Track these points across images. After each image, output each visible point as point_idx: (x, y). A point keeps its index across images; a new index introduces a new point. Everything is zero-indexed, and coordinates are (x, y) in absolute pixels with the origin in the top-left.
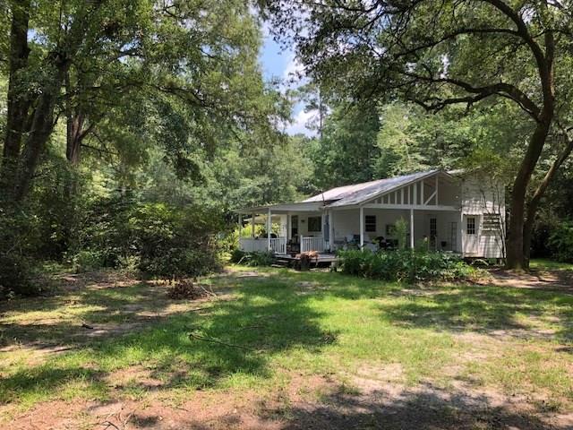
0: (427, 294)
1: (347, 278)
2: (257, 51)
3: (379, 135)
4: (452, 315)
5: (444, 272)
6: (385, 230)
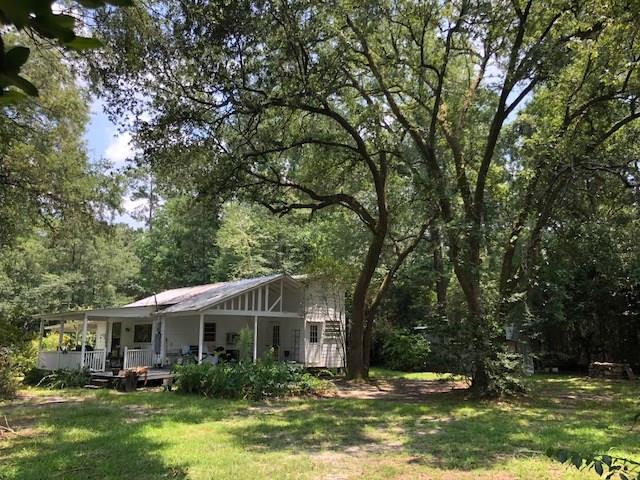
0: (276, 411)
1: (184, 398)
2: (81, 127)
3: (219, 233)
4: (306, 433)
5: (291, 386)
6: (225, 339)
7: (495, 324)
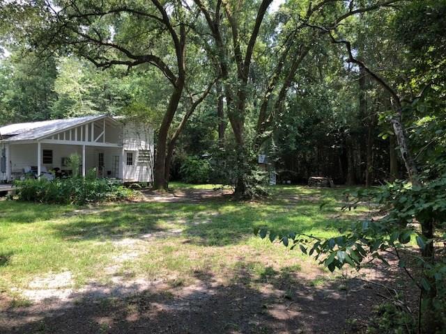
0: (95, 212)
1: (23, 205)
3: (56, 82)
4: (113, 227)
5: (108, 194)
6: (61, 162)
7: (252, 152)
